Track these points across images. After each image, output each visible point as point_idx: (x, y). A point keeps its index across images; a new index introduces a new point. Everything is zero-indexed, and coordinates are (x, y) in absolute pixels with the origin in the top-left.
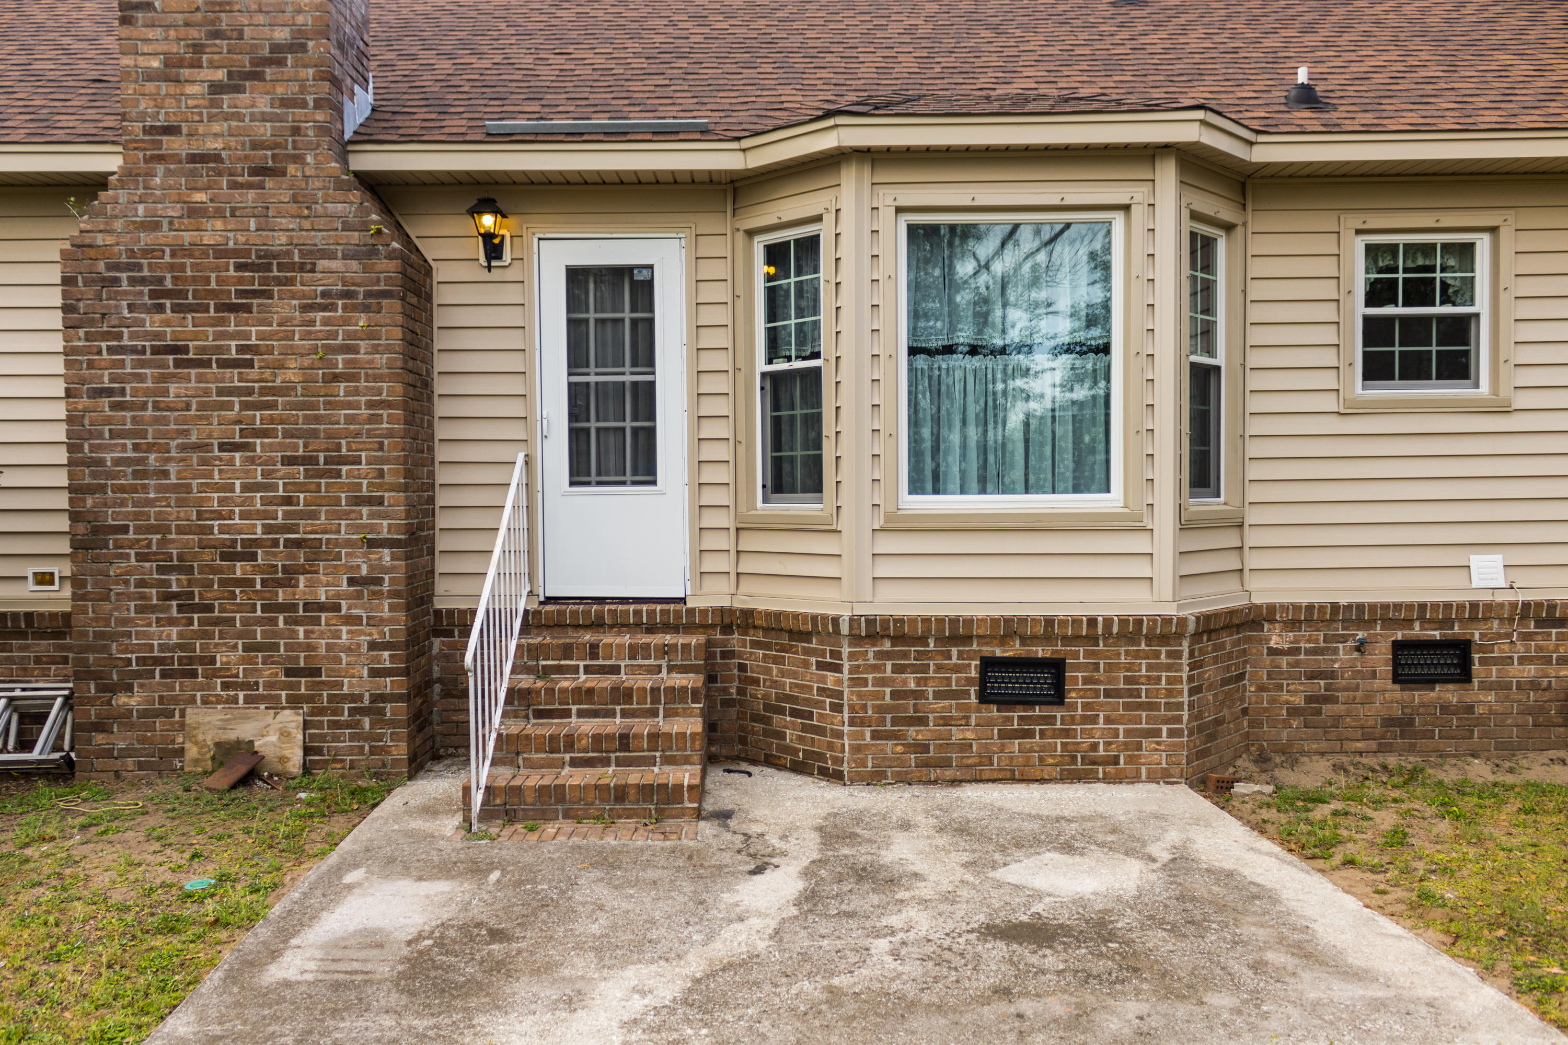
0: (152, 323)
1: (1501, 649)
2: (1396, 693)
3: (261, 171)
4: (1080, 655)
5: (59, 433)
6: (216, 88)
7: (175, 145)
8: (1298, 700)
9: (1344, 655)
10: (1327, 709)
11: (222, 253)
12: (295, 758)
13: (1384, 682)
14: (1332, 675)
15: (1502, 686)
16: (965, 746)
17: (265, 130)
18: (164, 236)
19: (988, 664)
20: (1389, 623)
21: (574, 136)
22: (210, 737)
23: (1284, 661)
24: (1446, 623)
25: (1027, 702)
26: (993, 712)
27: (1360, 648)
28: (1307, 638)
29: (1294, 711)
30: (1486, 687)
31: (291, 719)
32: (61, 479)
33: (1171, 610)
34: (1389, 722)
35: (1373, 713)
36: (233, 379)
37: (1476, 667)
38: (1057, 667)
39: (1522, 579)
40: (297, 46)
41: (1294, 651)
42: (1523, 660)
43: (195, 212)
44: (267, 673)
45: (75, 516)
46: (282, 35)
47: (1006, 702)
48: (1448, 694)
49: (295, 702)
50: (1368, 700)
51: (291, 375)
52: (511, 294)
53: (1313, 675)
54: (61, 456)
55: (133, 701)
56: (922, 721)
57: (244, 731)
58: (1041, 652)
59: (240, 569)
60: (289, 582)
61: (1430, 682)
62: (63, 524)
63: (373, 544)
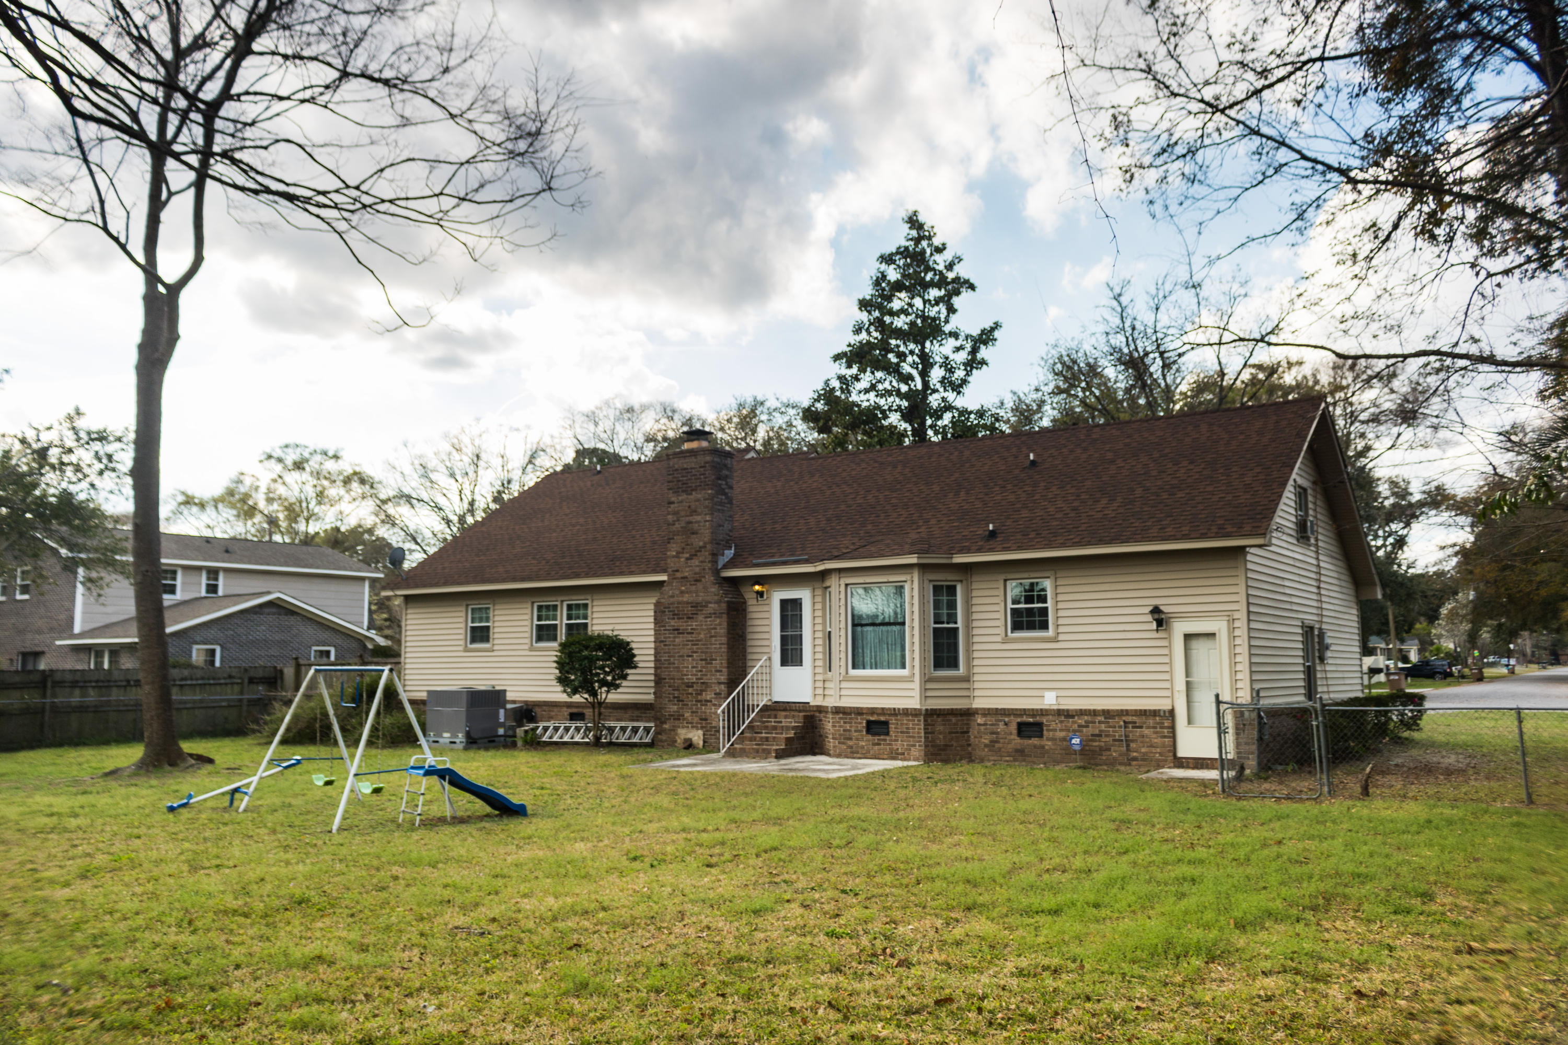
0: (673, 623)
1: (1053, 725)
2: (1018, 740)
3: (696, 581)
4: (893, 720)
5: (652, 652)
6: (687, 559)
7: (678, 575)
8: (987, 742)
9: (1001, 726)
10: (997, 745)
11: (688, 603)
12: (701, 743)
13: (1014, 737)
14: (997, 733)
15: (1053, 739)
16: (863, 747)
17: (697, 570)
18: (676, 599)
19: (869, 723)
20: (1016, 715)
21: (774, 564)
22: (682, 737)
23: (982, 728)
24: (1033, 716)
25: (879, 734)
26: (870, 737)
27: (1006, 724)
28: (990, 720)
29: (986, 746)
30: (1048, 739)
31: (700, 732)
32: (652, 665)
33: (918, 707)
34: (1017, 751)
35: (1011, 747)
36: (689, 637)
37: (1045, 733)
38: (886, 724)
39: (1062, 701)
40: (704, 547)
41: (985, 724)
42: (1061, 730)
43: (682, 592)
44: (696, 719)
45: (656, 675)
46: (701, 544)
47: (874, 734)
48: (1035, 741)
49: (702, 728)
50: (1010, 742)
51: (702, 636)
52: (766, 608)
53: (992, 733)
54: (652, 658)
55: (666, 726)
56: (850, 739)
57: (690, 736)
58: (882, 718)
59: (690, 690)
60: (701, 694)
61: (1030, 737)
62: (652, 678)
63: (720, 683)
